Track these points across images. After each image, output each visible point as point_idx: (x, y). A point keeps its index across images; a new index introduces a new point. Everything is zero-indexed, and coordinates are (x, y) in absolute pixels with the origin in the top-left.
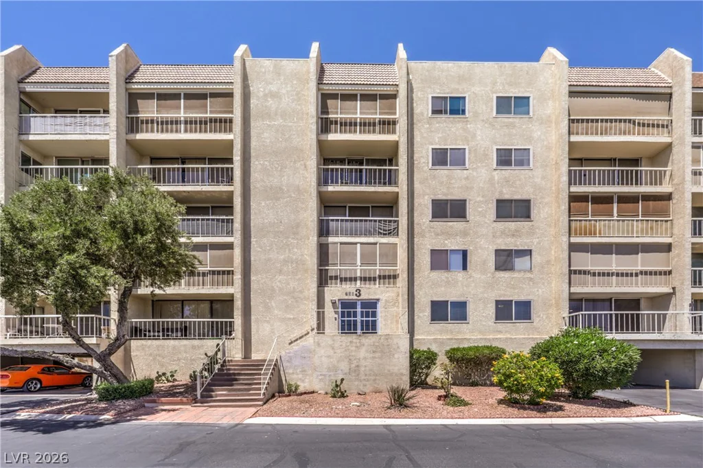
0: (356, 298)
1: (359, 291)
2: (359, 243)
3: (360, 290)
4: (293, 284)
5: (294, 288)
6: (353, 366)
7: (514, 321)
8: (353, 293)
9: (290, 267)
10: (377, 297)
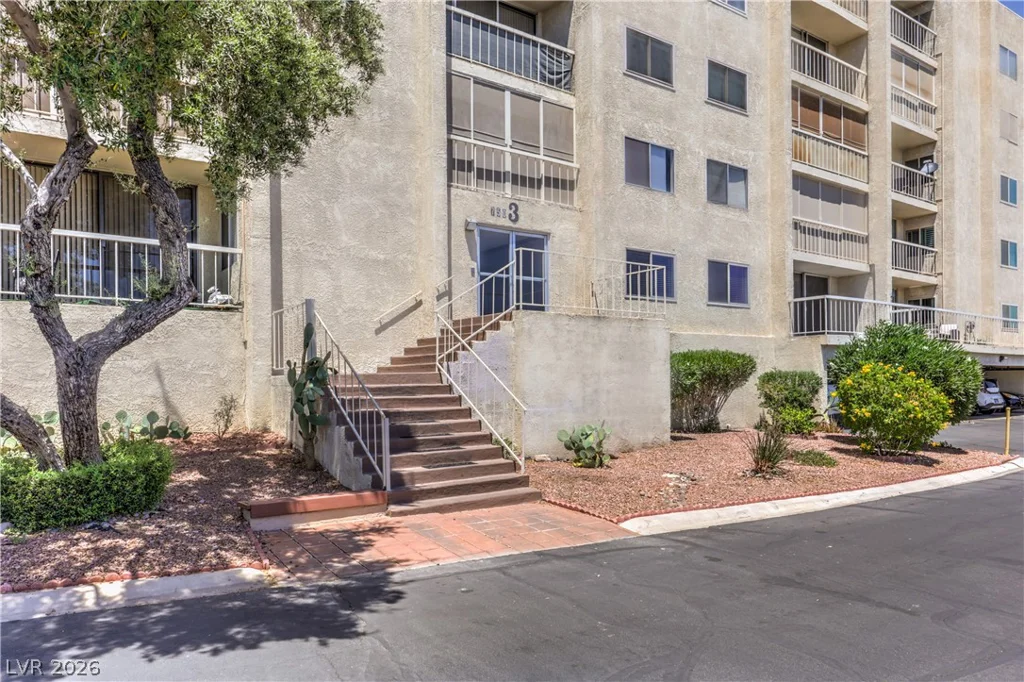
0: (510, 224)
1: (514, 206)
2: (508, 88)
3: (516, 207)
4: (383, 167)
5: (386, 176)
6: (589, 390)
7: (729, 304)
8: (504, 211)
9: (376, 118)
10: (544, 228)
